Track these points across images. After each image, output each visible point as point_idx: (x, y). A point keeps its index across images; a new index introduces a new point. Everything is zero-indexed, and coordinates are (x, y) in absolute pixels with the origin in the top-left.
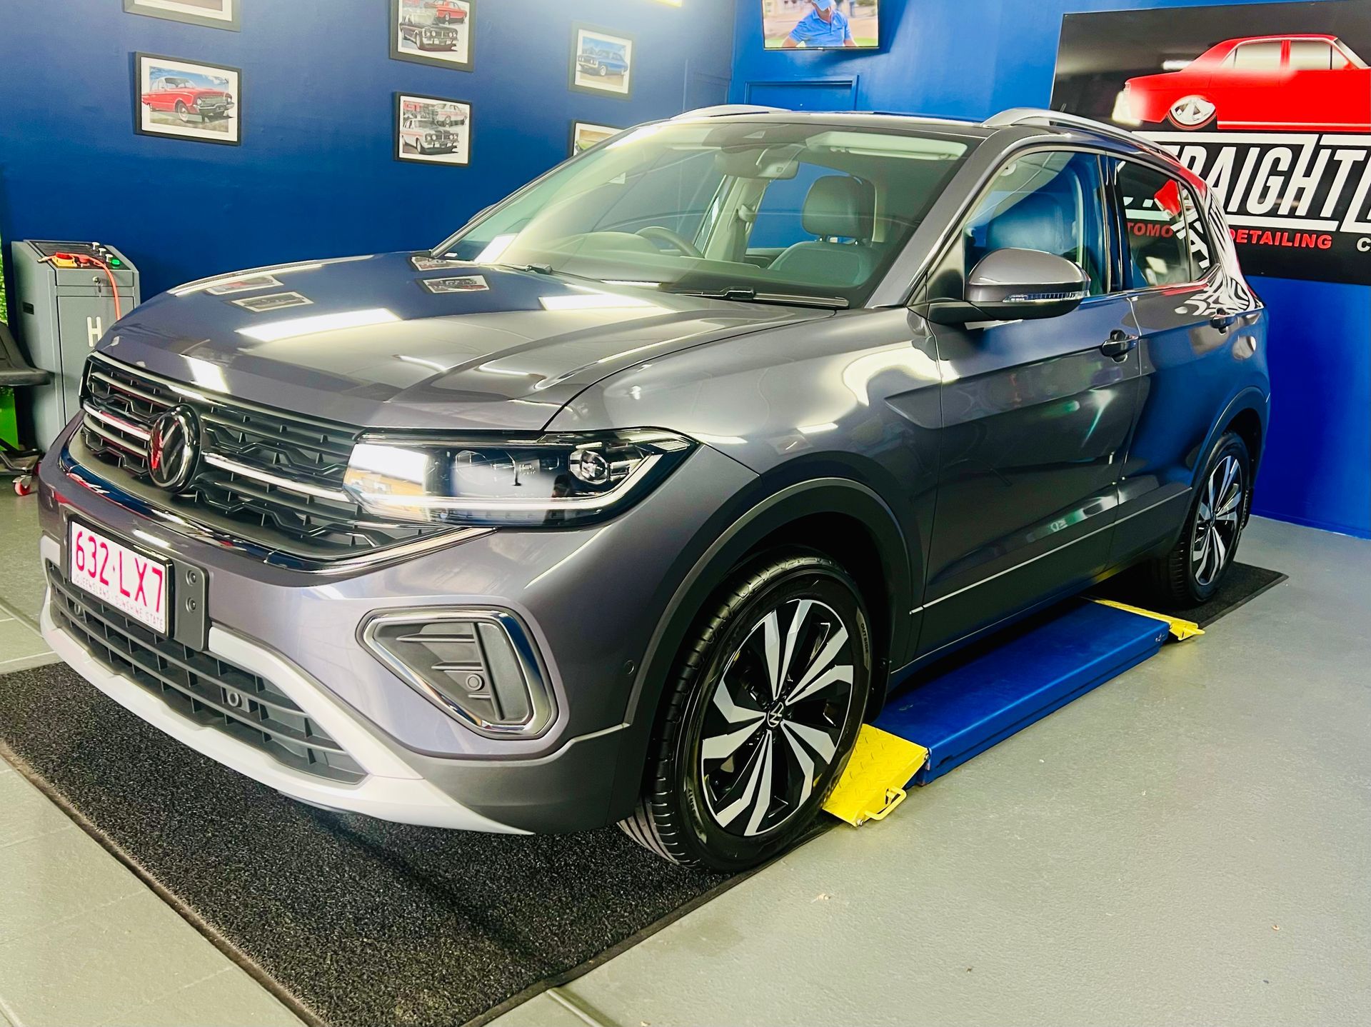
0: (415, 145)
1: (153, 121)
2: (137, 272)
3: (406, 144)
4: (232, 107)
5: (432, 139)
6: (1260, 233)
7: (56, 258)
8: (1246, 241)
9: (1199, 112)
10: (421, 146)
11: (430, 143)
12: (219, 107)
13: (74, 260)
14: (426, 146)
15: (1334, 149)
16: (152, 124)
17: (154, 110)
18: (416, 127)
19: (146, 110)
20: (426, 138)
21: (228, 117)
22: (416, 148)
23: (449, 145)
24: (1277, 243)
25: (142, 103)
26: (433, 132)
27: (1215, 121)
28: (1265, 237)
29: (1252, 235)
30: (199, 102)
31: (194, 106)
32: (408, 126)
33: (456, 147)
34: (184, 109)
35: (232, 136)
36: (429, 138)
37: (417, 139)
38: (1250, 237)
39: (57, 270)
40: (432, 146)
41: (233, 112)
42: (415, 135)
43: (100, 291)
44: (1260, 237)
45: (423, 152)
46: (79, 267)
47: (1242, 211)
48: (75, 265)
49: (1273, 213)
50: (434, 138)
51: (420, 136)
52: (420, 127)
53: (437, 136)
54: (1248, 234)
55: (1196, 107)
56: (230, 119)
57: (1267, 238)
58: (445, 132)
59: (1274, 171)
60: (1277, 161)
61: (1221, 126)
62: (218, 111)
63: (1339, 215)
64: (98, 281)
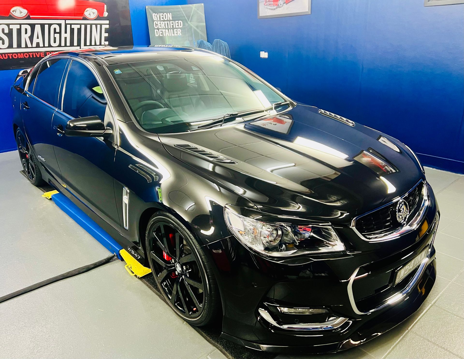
9: (22, 13)
15: (71, 24)
27: (29, 16)
47: (50, 46)
49: (60, 46)
55: (20, 11)
59: (55, 32)
60: (55, 29)
61: (32, 17)
63: (79, 45)
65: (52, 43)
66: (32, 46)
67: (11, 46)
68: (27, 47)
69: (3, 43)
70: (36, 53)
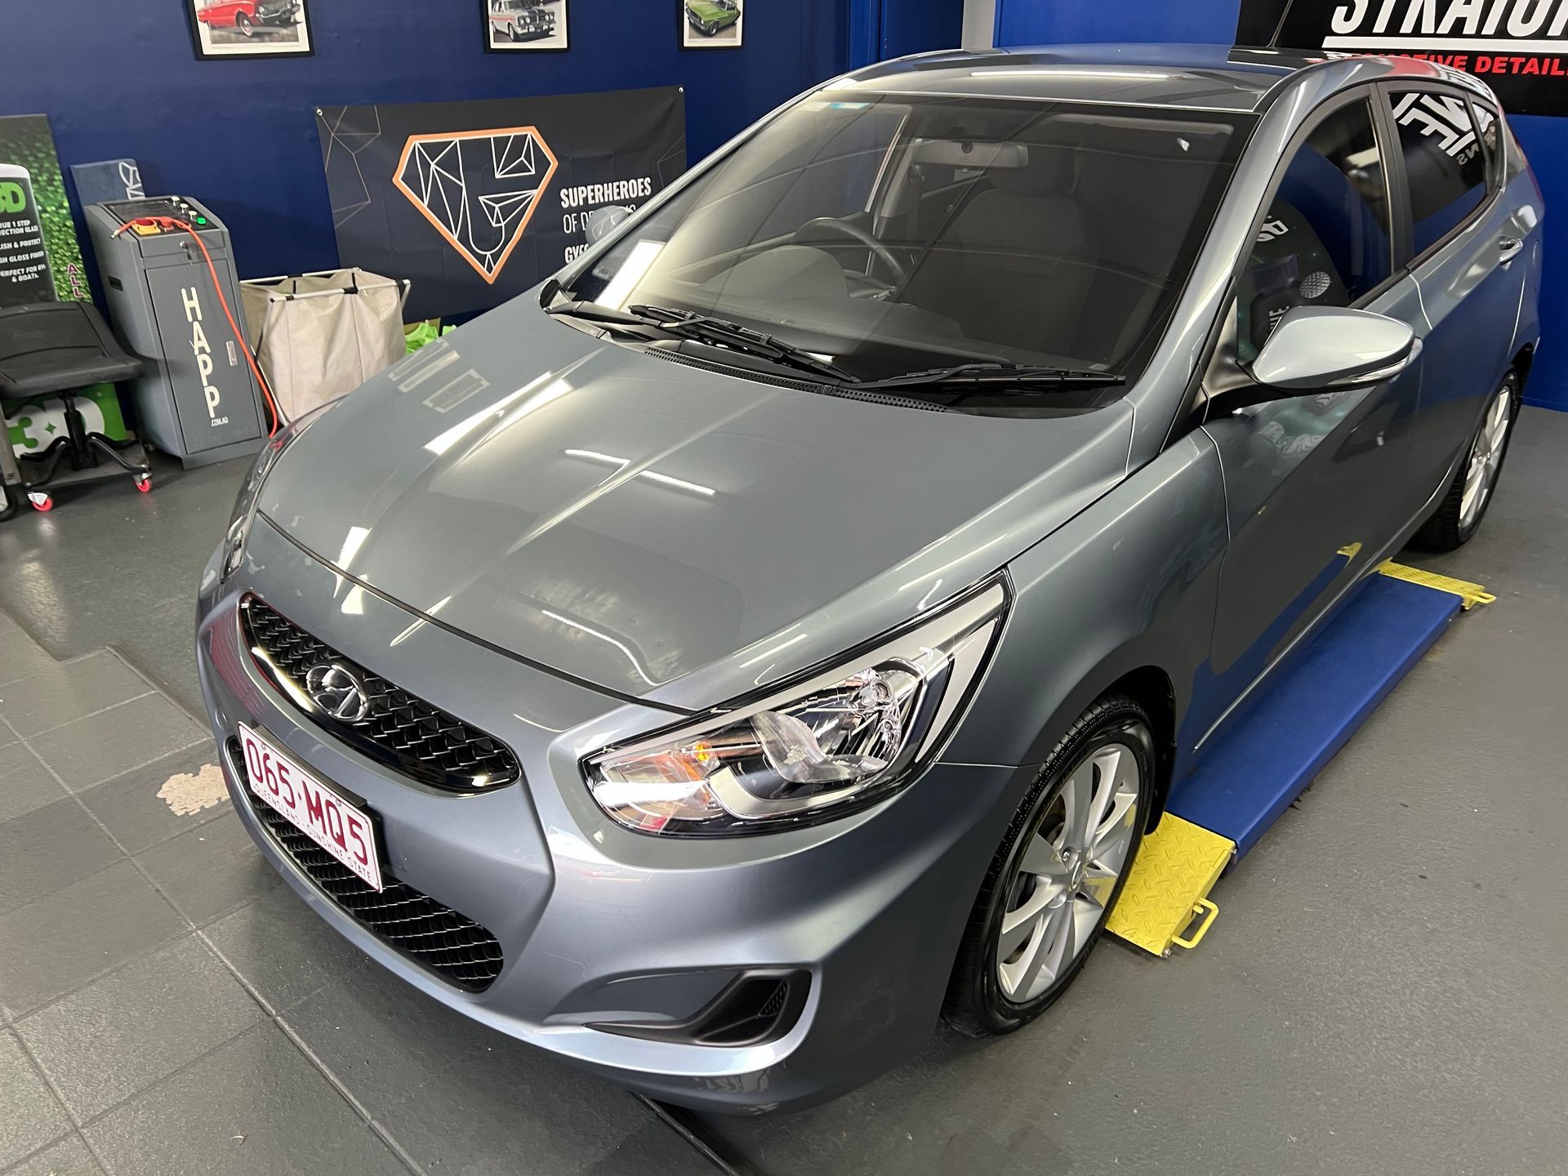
0: (507, 32)
1: (214, 41)
2: (226, 230)
3: (497, 32)
4: (299, 10)
5: (525, 22)
6: (1523, 60)
7: (137, 225)
8: (1504, 71)
10: (515, 33)
11: (523, 28)
12: (284, 12)
13: (156, 224)
14: (520, 31)
16: (214, 45)
17: (213, 28)
18: (506, 9)
19: (204, 29)
20: (519, 23)
21: (296, 23)
22: (509, 35)
23: (545, 27)
24: (1544, 72)
25: (198, 21)
26: (526, 14)
28: (1529, 64)
29: (1512, 64)
30: (262, 10)
31: (257, 15)
32: (497, 9)
33: (553, 29)
34: (246, 22)
35: (303, 45)
36: (522, 22)
37: (509, 24)
38: (1510, 66)
39: (140, 239)
40: (526, 31)
41: (300, 16)
42: (507, 19)
43: (189, 257)
44: (1522, 66)
45: (518, 38)
46: (163, 232)
47: (1502, 33)
48: (159, 231)
49: (1542, 34)
50: (528, 20)
51: (511, 19)
52: (511, 8)
53: (530, 18)
54: (1508, 62)
56: (298, 25)
57: (1532, 67)
58: (539, 11)
62: (284, 17)
64: (186, 247)
65: (1515, 26)
66: (1436, 29)
67: (1365, 29)
68: (1417, 32)
69: (1348, 17)
70: (1440, 57)
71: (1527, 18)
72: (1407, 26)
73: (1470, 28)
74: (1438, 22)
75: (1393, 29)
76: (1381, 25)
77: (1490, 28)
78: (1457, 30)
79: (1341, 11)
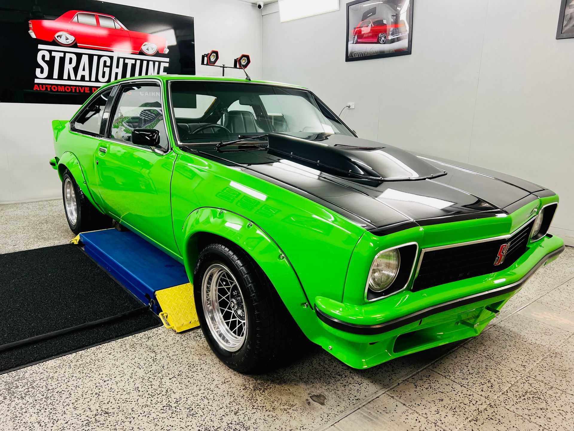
65: (100, 78)
66: (76, 78)
67: (50, 76)
68: (69, 79)
69: (42, 72)
70: (80, 88)
71: (103, 76)
72: (65, 76)
73: (87, 78)
74: (76, 76)
75: (60, 77)
76: (56, 75)
77: (93, 79)
78: (83, 79)
79: (38, 70)
